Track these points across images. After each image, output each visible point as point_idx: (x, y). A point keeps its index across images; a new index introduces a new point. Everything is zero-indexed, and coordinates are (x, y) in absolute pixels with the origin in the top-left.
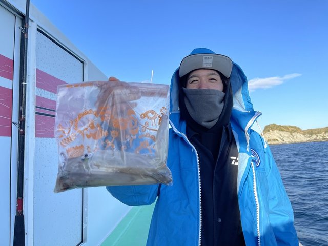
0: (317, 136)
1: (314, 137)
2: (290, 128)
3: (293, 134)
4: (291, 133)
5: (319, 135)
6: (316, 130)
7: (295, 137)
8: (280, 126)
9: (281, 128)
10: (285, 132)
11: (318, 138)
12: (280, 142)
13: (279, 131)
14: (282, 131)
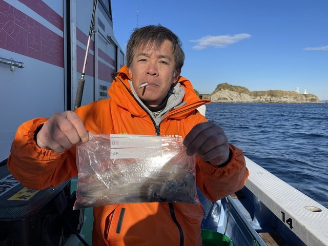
0: (261, 98)
1: (258, 98)
2: (239, 89)
3: (242, 94)
4: (240, 93)
5: (262, 97)
6: (260, 92)
7: (243, 97)
8: (231, 85)
9: (231, 88)
10: (234, 92)
11: (261, 100)
12: (229, 101)
13: (230, 90)
14: (233, 90)
